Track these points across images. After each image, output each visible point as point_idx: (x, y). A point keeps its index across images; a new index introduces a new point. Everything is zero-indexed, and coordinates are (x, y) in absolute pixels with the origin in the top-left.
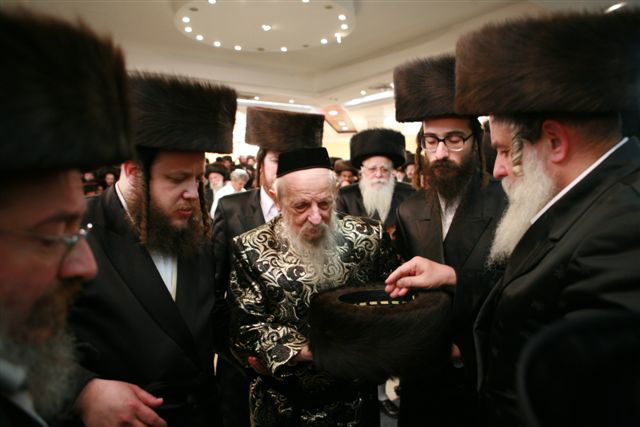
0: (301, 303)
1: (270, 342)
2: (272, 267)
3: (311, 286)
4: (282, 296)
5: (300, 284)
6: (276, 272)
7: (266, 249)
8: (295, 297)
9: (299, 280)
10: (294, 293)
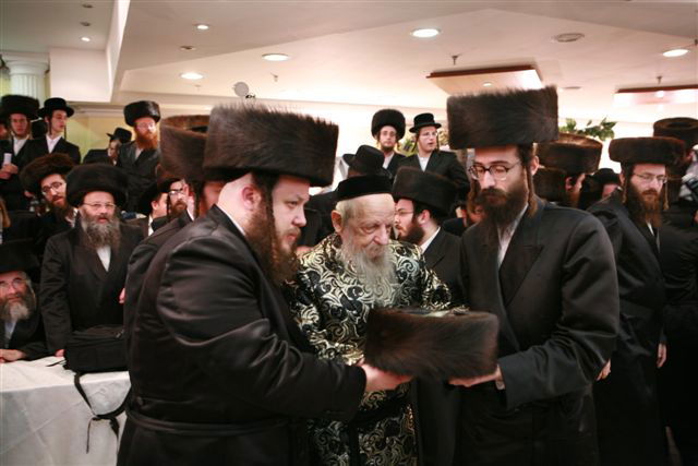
0: (361, 321)
1: (327, 356)
2: (333, 288)
3: (370, 305)
4: (344, 315)
5: (360, 304)
6: (337, 292)
7: (325, 271)
8: (356, 315)
9: (359, 299)
10: (354, 312)
